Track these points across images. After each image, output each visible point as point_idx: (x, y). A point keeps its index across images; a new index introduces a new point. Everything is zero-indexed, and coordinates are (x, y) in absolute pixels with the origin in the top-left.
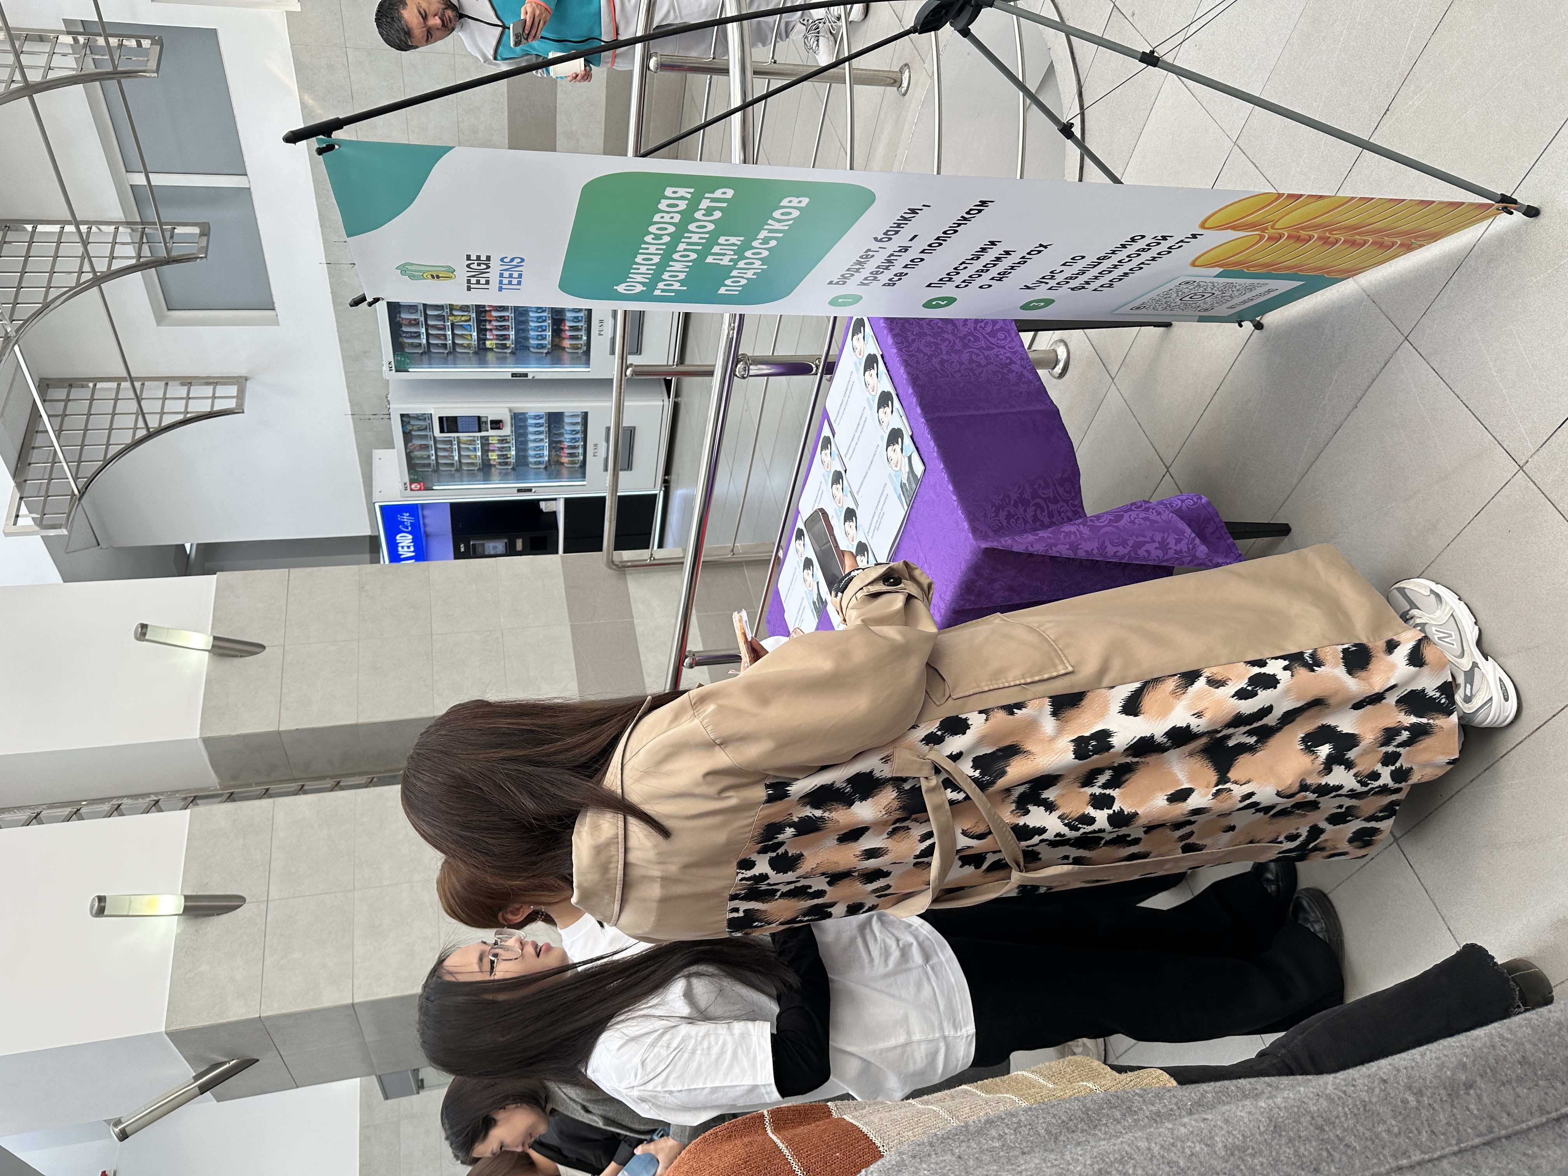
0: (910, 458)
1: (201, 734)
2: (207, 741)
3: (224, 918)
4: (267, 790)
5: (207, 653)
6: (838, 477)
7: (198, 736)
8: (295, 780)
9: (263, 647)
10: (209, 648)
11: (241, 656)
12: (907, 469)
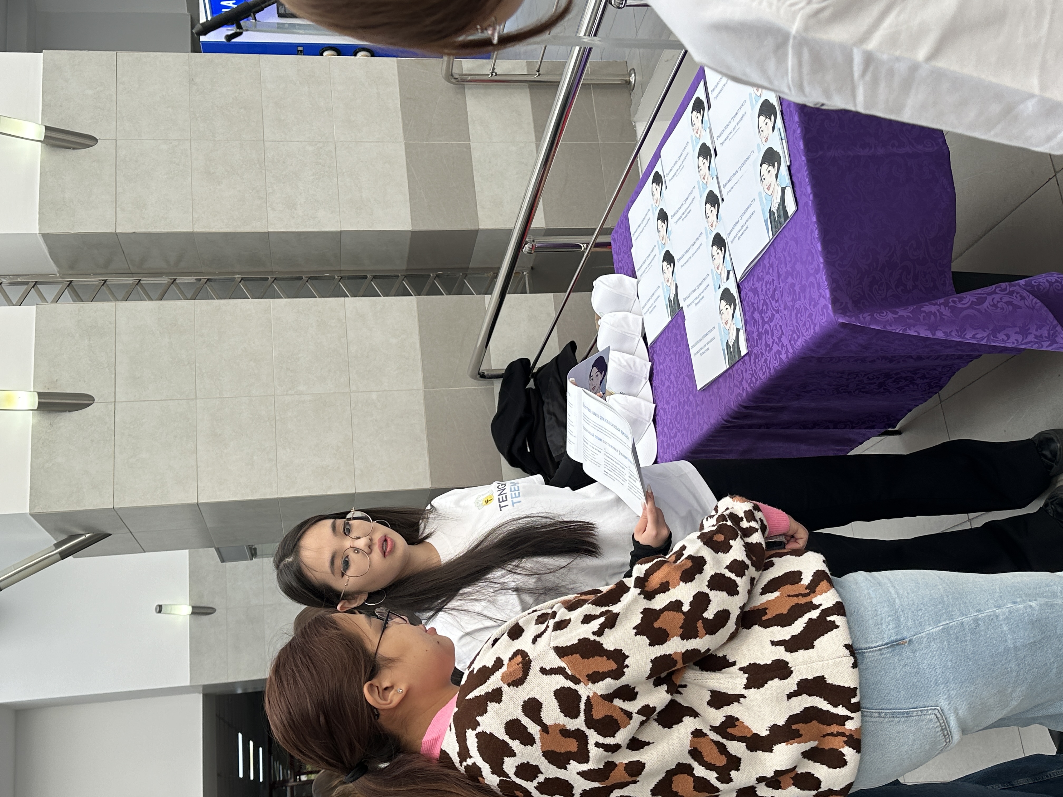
0: (783, 190)
1: (40, 229)
2: (46, 237)
3: (76, 415)
4: (106, 281)
5: (40, 143)
6: (705, 152)
7: (38, 232)
8: (132, 274)
9: (95, 140)
10: (42, 139)
11: (74, 149)
12: (779, 200)
